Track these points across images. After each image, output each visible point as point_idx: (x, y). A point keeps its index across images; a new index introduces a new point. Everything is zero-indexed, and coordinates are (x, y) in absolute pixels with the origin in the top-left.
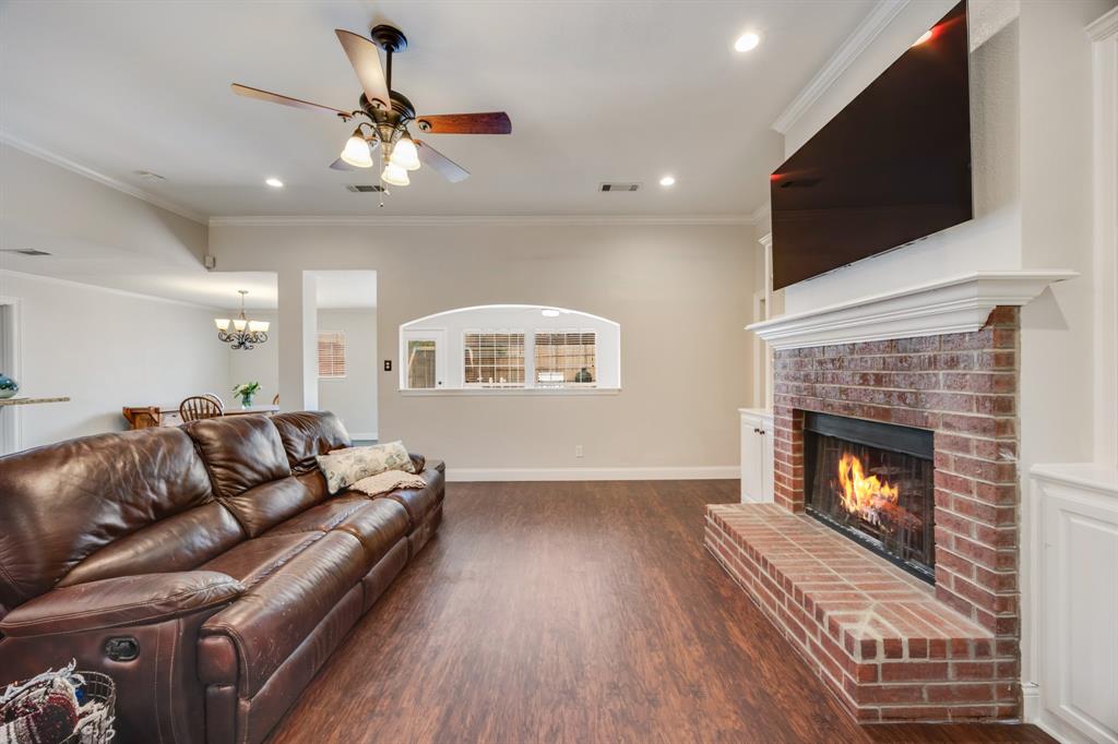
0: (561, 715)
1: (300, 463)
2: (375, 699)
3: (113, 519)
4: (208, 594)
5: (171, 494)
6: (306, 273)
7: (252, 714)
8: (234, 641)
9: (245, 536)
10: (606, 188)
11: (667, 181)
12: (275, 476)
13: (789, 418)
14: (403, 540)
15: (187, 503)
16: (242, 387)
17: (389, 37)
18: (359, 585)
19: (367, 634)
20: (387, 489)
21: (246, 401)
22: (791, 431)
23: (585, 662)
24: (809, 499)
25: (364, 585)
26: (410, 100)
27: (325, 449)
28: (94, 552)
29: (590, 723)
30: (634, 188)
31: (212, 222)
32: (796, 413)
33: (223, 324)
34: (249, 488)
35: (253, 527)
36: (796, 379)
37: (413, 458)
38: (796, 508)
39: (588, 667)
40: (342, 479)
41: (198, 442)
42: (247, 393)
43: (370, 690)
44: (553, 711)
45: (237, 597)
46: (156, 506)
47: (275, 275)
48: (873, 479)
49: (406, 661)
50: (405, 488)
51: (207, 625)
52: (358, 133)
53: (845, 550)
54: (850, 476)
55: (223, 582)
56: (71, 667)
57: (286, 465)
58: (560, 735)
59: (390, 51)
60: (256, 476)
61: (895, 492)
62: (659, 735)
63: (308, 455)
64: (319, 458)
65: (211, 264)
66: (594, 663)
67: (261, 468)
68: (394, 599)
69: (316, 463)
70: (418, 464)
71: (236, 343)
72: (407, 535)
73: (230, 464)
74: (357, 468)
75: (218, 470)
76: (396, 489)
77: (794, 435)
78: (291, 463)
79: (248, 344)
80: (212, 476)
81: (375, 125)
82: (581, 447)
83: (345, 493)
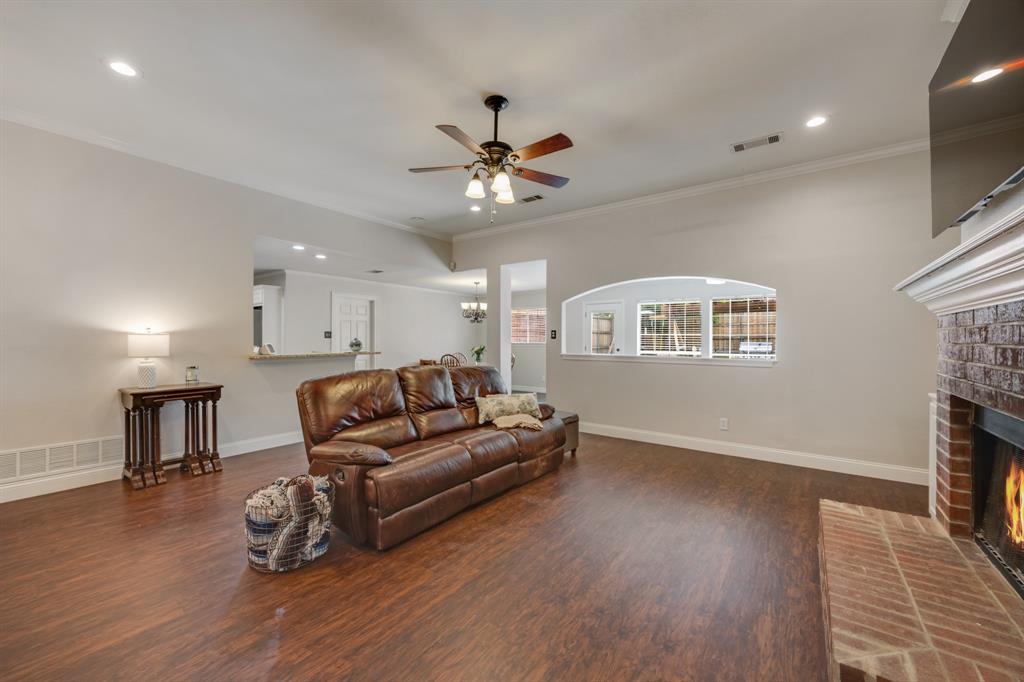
0: (546, 609)
1: (465, 401)
2: (451, 552)
3: (356, 415)
4: (371, 458)
5: (382, 406)
6: (502, 266)
7: (383, 527)
8: (377, 484)
9: (418, 439)
10: (739, 148)
11: (816, 122)
12: (446, 406)
13: (947, 407)
14: (515, 464)
15: (391, 413)
16: (476, 349)
17: (496, 102)
18: (469, 483)
19: (471, 517)
20: (510, 426)
21: (478, 359)
22: (948, 424)
23: (593, 586)
24: (979, 524)
25: (472, 484)
26: (507, 143)
27: (483, 394)
28: (346, 428)
29: (561, 622)
30: (774, 139)
31: (454, 239)
32: (955, 401)
33: (465, 306)
34: (427, 411)
35: (423, 434)
37: (543, 408)
38: (955, 530)
39: (593, 591)
40: (487, 415)
41: (401, 379)
42: (478, 353)
43: (452, 546)
44: (544, 603)
45: (386, 464)
46: (375, 411)
47: (485, 271)
49: (481, 539)
50: (524, 427)
51: (369, 474)
52: (476, 176)
53: (982, 593)
55: (385, 456)
56: (327, 477)
57: (453, 400)
58: (535, 618)
59: (496, 111)
60: (432, 404)
62: (606, 655)
63: (471, 396)
64: (477, 398)
65: (453, 267)
66: (599, 590)
67: (435, 400)
68: (500, 503)
69: (475, 402)
70: (547, 412)
71: (472, 319)
72: (519, 462)
73: (420, 395)
74: (497, 408)
75: (411, 397)
76: (517, 427)
77: (951, 429)
78: (457, 400)
79: (479, 319)
80: (406, 401)
81: (486, 167)
82: (725, 419)
83: (489, 424)
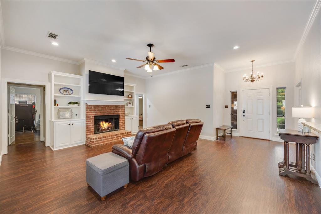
36: (95, 110)
48: (107, 123)
54: (103, 124)
61: (110, 124)
